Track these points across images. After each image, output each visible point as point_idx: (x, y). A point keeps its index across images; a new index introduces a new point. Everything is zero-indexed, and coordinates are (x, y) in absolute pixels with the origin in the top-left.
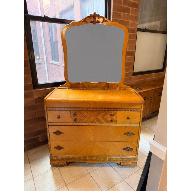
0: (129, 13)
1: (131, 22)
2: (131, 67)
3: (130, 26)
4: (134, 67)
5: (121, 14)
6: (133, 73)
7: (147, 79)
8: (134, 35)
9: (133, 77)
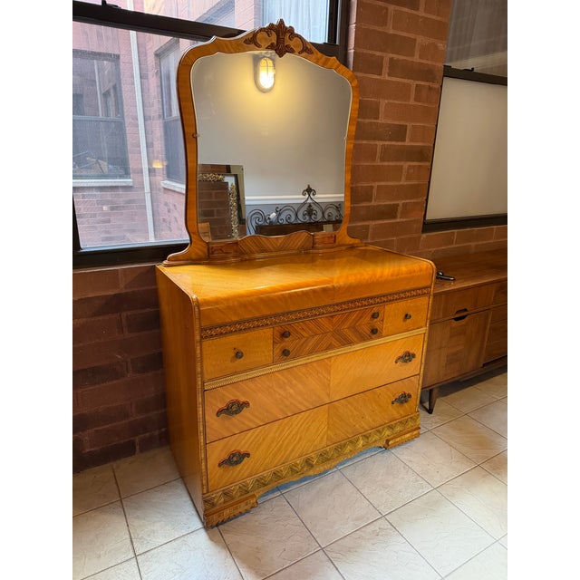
0: (418, 9)
1: (421, 40)
2: (419, 200)
3: (417, 56)
4: (427, 200)
5: (387, 9)
6: (424, 223)
7: (473, 244)
8: (430, 88)
9: (424, 235)
